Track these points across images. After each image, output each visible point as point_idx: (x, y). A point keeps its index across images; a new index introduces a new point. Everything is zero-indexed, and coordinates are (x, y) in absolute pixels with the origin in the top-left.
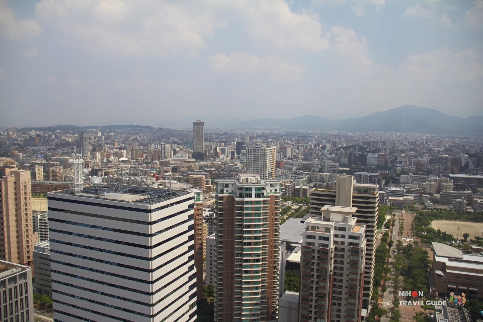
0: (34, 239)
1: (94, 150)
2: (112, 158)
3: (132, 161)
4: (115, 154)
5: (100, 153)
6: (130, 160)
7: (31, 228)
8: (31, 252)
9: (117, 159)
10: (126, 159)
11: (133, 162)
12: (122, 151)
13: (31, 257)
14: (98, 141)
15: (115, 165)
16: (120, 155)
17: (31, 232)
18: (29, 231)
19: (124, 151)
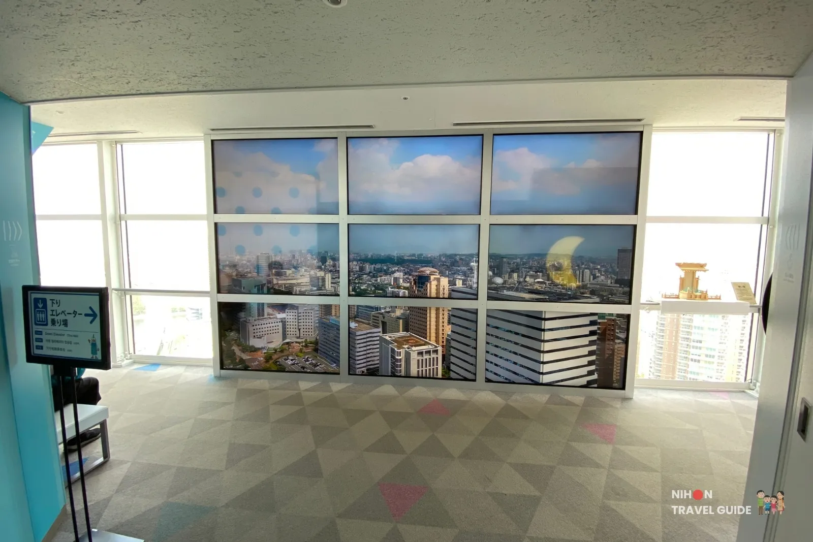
0: (447, 329)
1: (513, 271)
2: (528, 279)
3: (547, 282)
4: (531, 276)
5: (516, 274)
6: (546, 282)
7: (446, 320)
8: (445, 338)
9: (532, 280)
10: (542, 280)
11: (549, 284)
12: (539, 274)
13: (445, 342)
14: (517, 266)
15: (531, 285)
16: (536, 277)
17: (446, 324)
18: (445, 323)
19: (540, 274)
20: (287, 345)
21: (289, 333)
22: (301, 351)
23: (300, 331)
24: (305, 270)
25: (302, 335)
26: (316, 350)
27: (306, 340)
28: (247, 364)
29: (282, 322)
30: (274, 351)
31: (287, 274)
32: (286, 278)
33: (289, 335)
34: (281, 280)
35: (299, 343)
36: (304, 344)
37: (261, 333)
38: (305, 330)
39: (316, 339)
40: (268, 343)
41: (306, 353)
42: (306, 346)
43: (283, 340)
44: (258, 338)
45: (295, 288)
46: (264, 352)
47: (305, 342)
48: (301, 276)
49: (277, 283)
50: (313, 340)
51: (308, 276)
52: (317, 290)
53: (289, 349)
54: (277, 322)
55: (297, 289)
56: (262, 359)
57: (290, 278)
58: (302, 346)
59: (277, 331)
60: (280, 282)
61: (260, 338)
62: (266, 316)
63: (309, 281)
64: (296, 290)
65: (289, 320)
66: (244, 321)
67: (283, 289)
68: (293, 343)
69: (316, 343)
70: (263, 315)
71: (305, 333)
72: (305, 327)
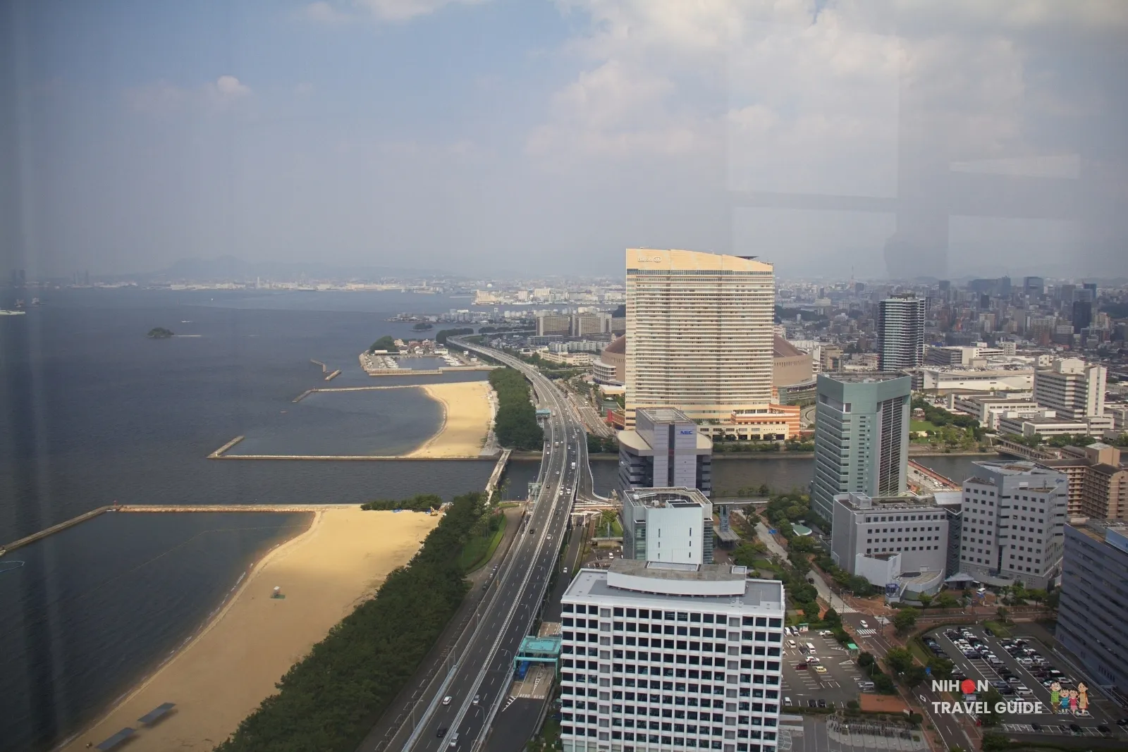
20: (960, 592)
21: (968, 554)
22: (1001, 616)
23: (1000, 554)
24: (1018, 347)
25: (1005, 567)
26: (1049, 624)
27: (1019, 584)
28: (845, 628)
29: (950, 517)
30: (920, 604)
31: (965, 361)
32: (962, 373)
33: (967, 561)
34: (947, 380)
35: (996, 589)
36: (1010, 596)
37: (888, 545)
38: (1017, 553)
39: (1051, 586)
40: (905, 575)
41: (1017, 629)
42: (1018, 602)
43: (949, 573)
44: (878, 557)
45: (987, 406)
46: (891, 600)
47: (1015, 591)
48: (1007, 368)
49: (933, 387)
50: (1041, 587)
51: (1031, 370)
52: (1058, 419)
53: (964, 604)
54: (935, 517)
55: (995, 411)
56: (886, 621)
57: (972, 372)
58: (1005, 601)
59: (933, 543)
60: (942, 385)
61: (885, 557)
62: (902, 493)
63: (1031, 386)
64: (991, 415)
65: (971, 515)
66: (845, 502)
67: (952, 410)
68: (976, 586)
69: (1051, 597)
70: (895, 488)
71: (1016, 562)
72: (1018, 543)
